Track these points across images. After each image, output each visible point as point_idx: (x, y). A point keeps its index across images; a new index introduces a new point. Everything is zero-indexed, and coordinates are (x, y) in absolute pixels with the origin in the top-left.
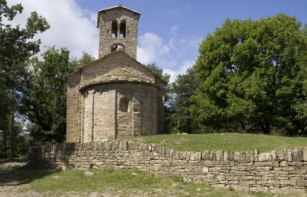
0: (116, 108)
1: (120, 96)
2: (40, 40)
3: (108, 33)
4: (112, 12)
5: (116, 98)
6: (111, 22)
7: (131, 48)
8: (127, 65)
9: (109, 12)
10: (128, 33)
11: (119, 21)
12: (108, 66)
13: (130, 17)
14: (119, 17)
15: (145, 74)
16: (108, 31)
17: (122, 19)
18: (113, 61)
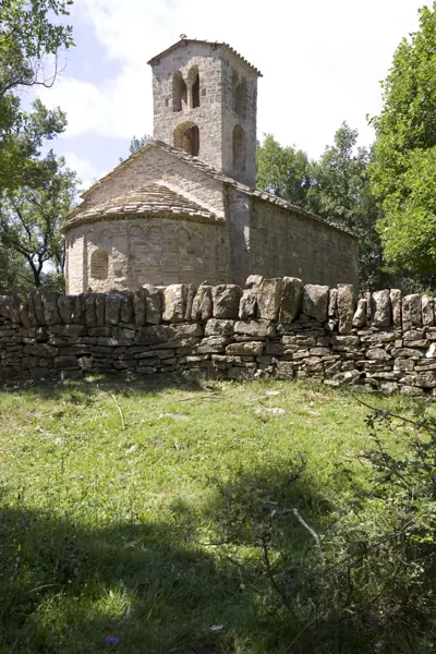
0: (85, 273)
1: (92, 249)
2: (51, 151)
3: (167, 105)
4: (172, 56)
5: (85, 254)
6: (171, 80)
7: (211, 128)
8: (168, 172)
9: (167, 58)
10: (204, 94)
11: (185, 73)
12: (132, 182)
13: (206, 57)
14: (184, 65)
15: (203, 186)
16: (167, 100)
17: (189, 66)
18: (141, 169)
